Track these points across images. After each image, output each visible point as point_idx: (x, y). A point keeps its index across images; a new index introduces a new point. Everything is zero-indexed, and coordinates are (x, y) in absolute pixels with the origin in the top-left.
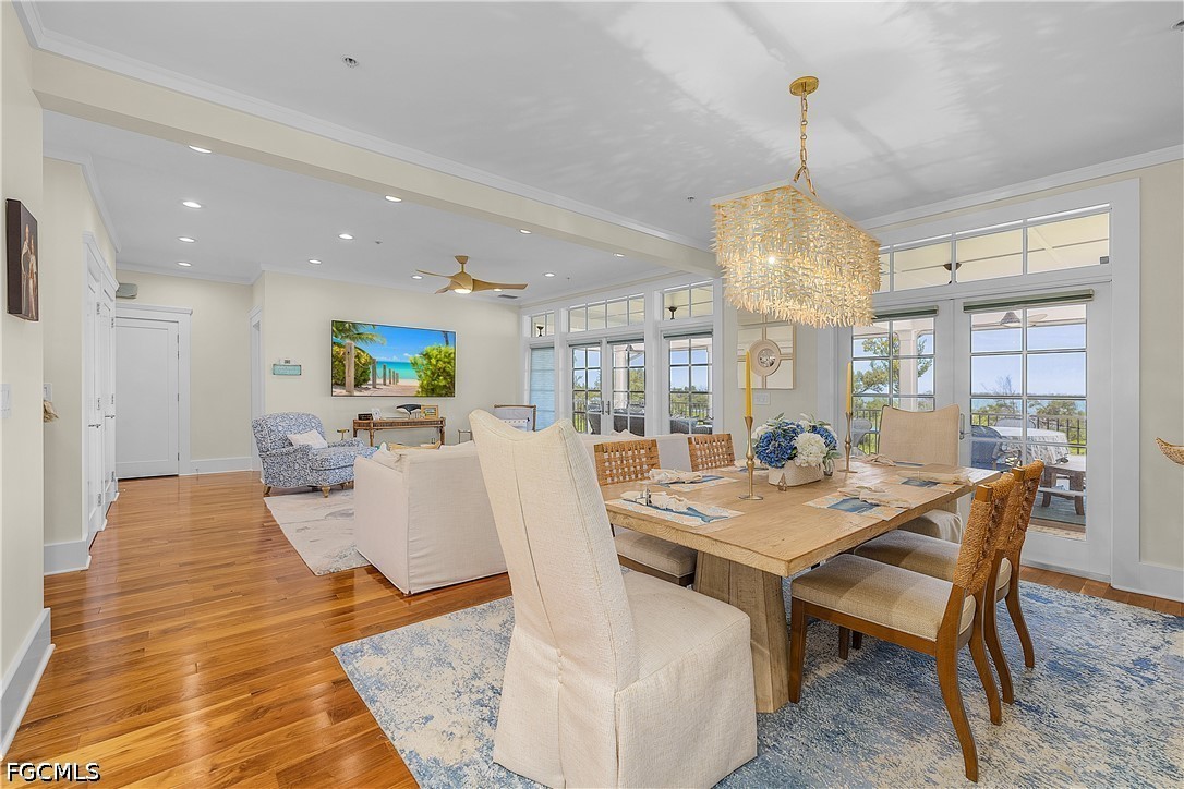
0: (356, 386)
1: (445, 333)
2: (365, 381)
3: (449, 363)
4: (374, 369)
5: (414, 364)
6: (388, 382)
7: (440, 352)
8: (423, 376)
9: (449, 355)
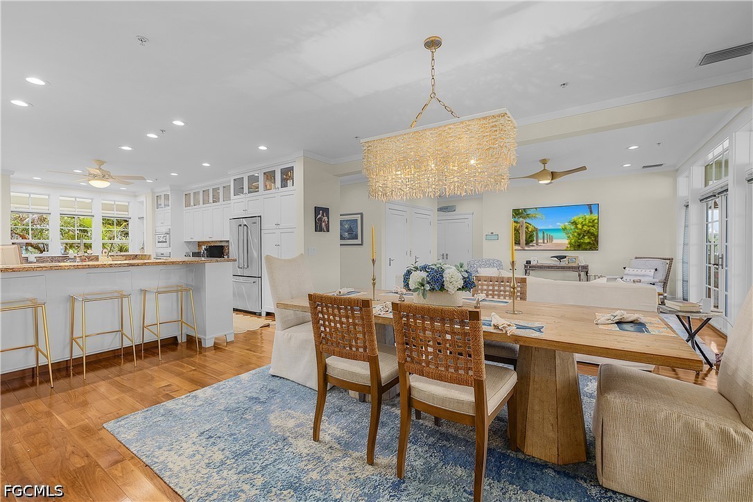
0: (526, 244)
1: (590, 206)
2: (532, 241)
3: (593, 226)
4: (537, 234)
5: (564, 229)
6: (546, 241)
7: (585, 219)
8: (571, 236)
9: (593, 221)
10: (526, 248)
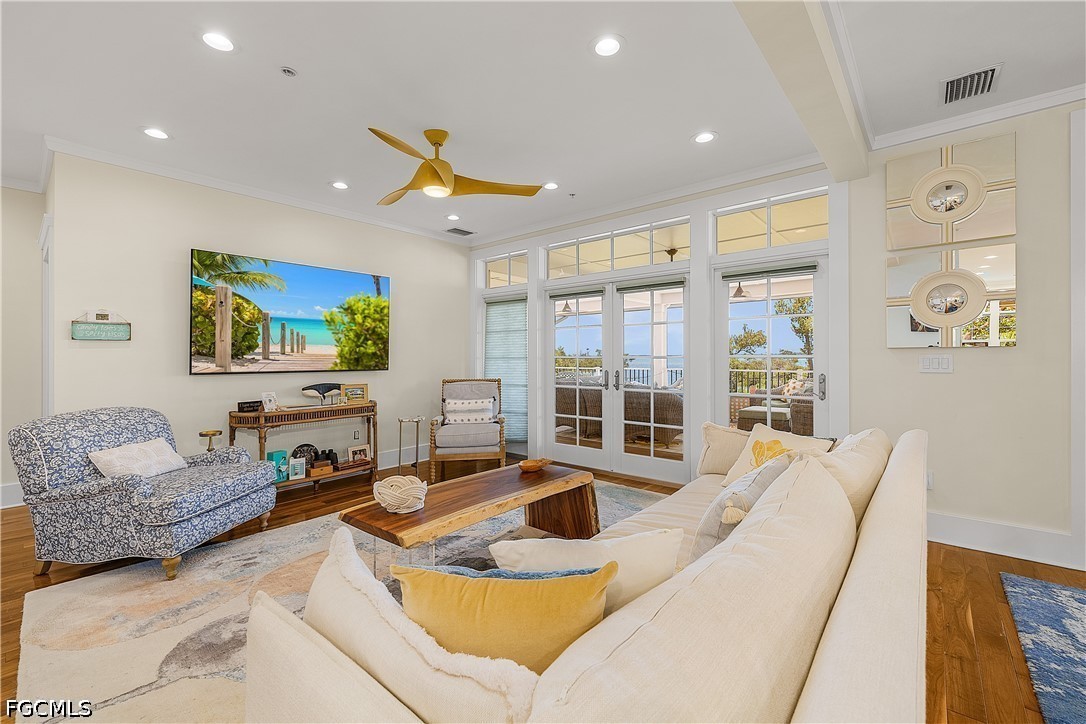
0: (235, 356)
1: (377, 279)
2: (251, 348)
3: (381, 321)
4: (266, 329)
5: (330, 322)
6: (288, 349)
7: (369, 305)
8: (343, 339)
9: (382, 309)
10: (234, 368)
